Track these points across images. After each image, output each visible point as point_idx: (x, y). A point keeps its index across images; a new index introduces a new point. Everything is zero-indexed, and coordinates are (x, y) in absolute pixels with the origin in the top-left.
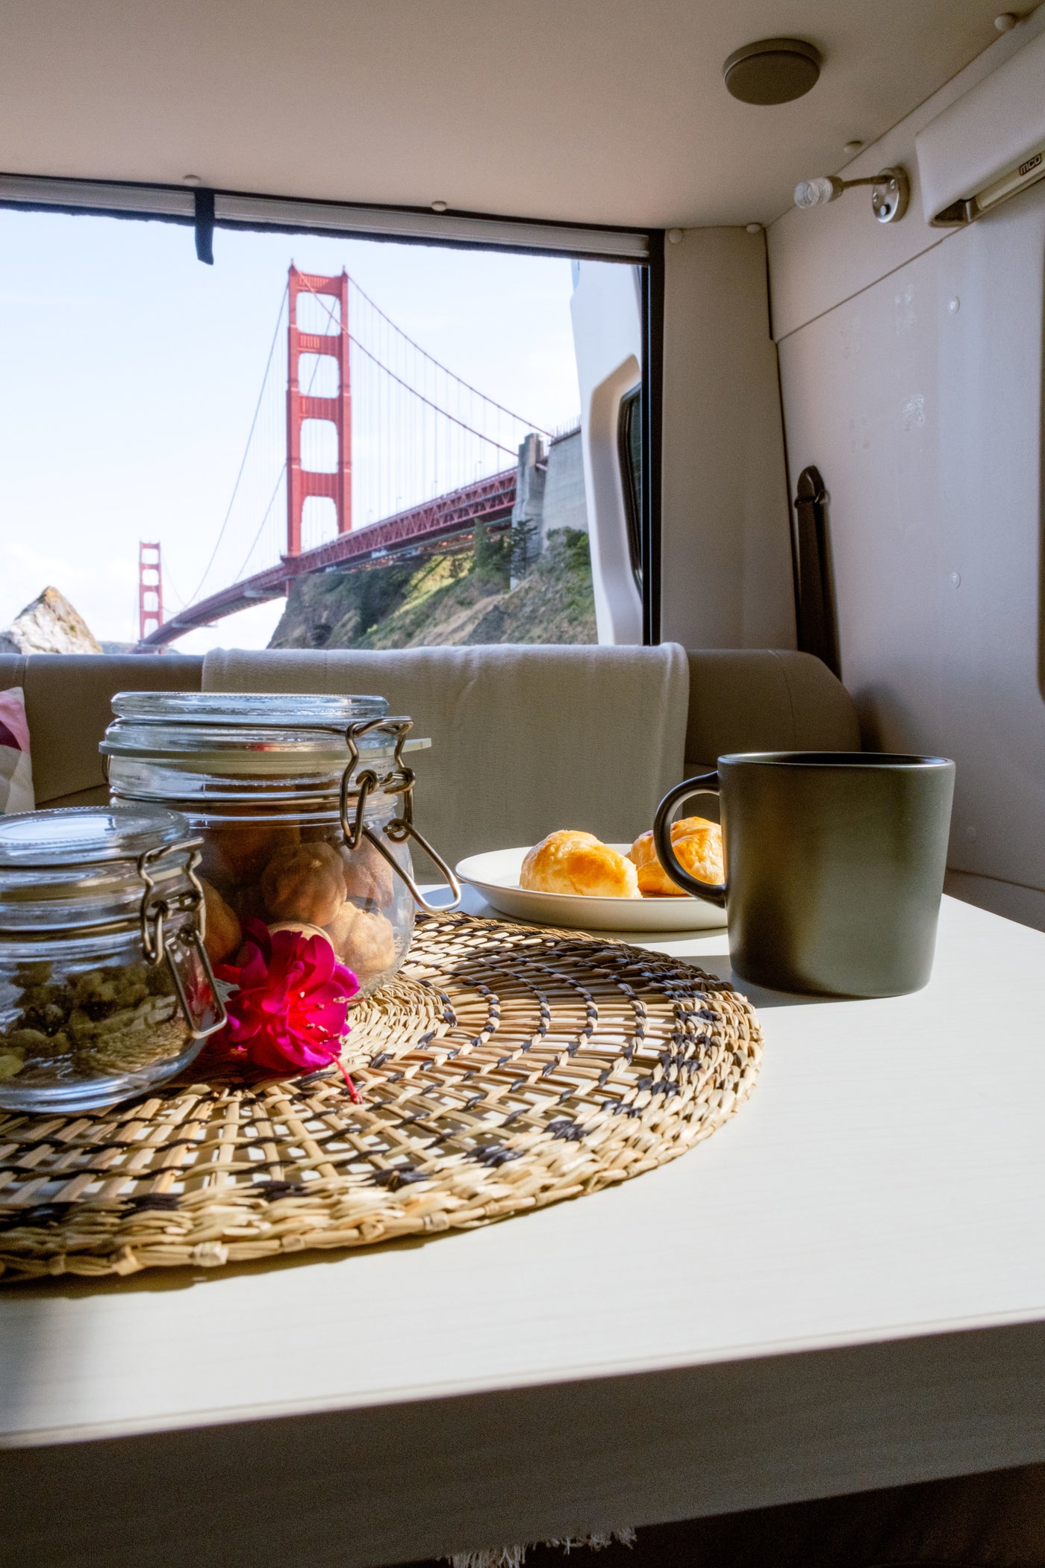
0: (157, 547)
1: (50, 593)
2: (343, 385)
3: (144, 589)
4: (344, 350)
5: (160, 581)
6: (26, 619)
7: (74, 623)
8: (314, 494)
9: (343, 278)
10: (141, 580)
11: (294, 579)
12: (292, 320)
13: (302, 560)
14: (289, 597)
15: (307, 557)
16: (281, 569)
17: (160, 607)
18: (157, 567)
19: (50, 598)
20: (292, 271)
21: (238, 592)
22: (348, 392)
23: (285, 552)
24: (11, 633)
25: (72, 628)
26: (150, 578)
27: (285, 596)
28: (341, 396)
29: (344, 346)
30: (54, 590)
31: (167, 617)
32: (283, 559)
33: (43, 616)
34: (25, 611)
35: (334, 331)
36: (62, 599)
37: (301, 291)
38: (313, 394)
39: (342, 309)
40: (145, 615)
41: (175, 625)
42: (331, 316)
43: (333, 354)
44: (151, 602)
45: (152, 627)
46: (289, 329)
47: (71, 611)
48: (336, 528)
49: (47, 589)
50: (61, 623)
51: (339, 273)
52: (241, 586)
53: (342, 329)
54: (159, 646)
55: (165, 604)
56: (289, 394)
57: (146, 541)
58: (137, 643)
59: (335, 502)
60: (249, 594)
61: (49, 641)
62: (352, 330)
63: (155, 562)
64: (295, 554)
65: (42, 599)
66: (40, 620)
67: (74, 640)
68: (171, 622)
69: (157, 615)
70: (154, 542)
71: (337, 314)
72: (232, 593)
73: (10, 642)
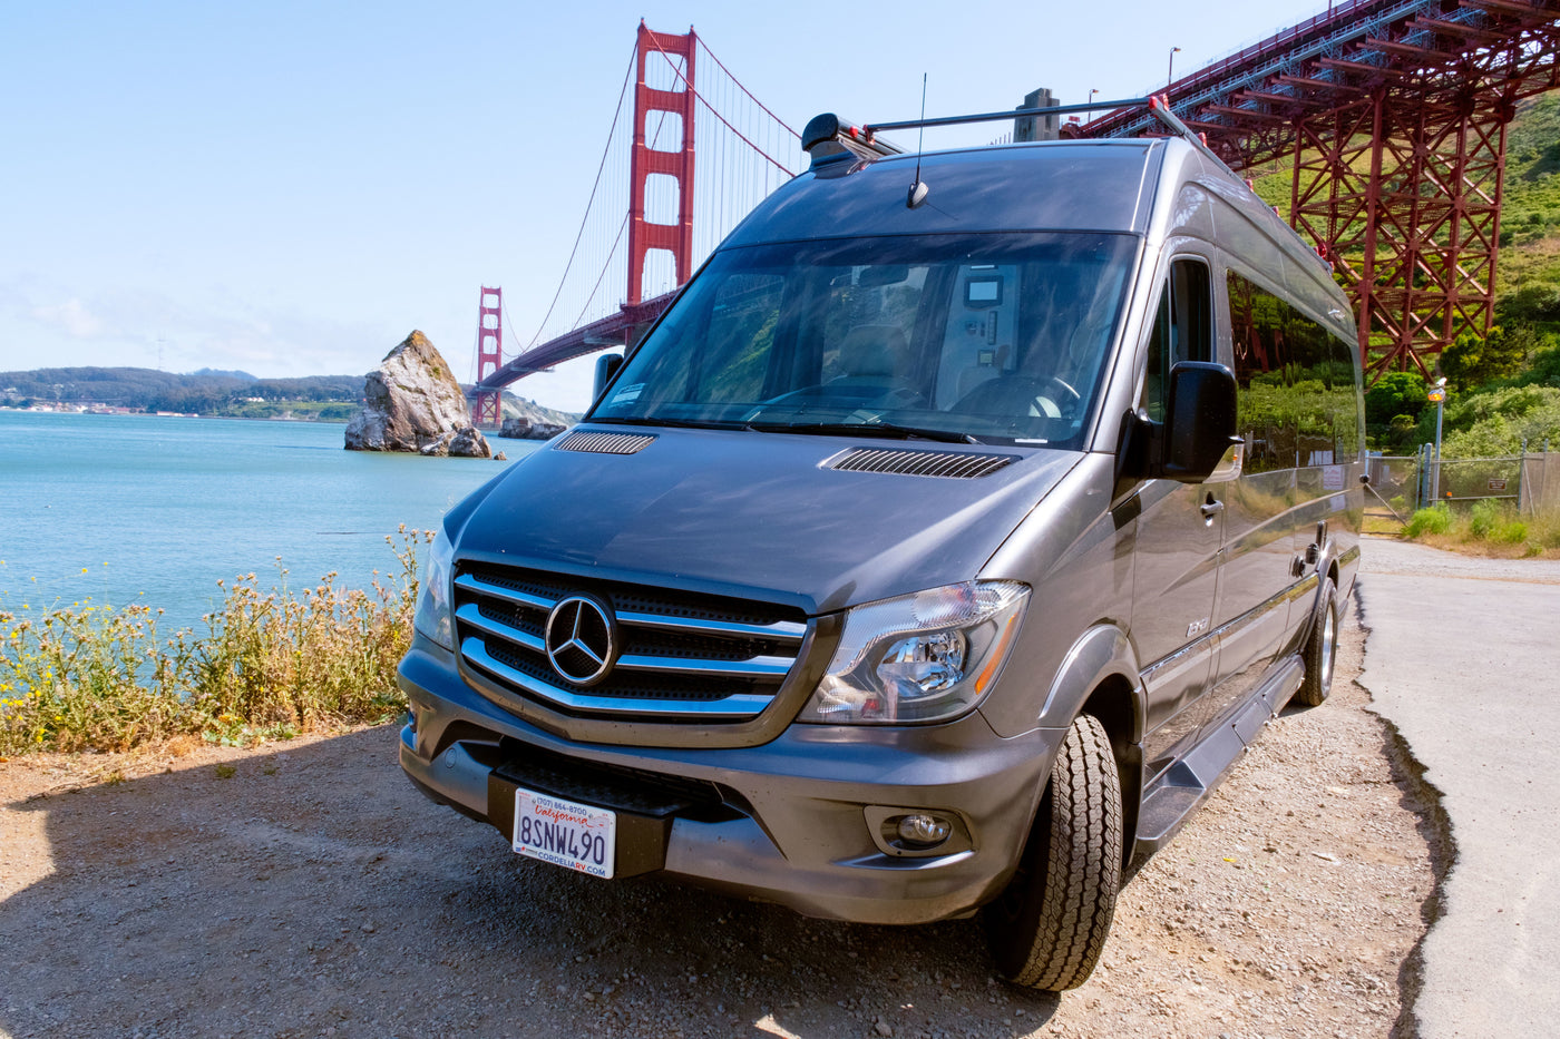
0: (498, 292)
1: (417, 337)
2: (688, 140)
3: (483, 332)
4: (690, 107)
5: (499, 325)
6: (394, 360)
7: (438, 366)
8: (656, 247)
9: (692, 36)
10: (481, 324)
11: (634, 328)
12: (641, 75)
13: (641, 309)
14: (627, 346)
15: (647, 307)
16: (620, 318)
17: (499, 350)
18: (497, 312)
19: (417, 341)
20: (642, 29)
21: (576, 338)
22: (692, 148)
23: (625, 301)
24: (379, 373)
25: (436, 370)
26: (490, 322)
27: (623, 343)
28: (685, 150)
29: (690, 102)
30: (420, 334)
31: (505, 361)
32: (622, 307)
33: (410, 358)
34: (392, 353)
35: (680, 88)
36: (427, 342)
37: (650, 50)
38: (657, 148)
39: (688, 67)
40: (483, 358)
41: (513, 369)
42: (678, 73)
43: (679, 112)
44: (490, 345)
45: (490, 369)
46: (637, 86)
47: (435, 354)
48: (675, 280)
49: (414, 332)
50: (426, 365)
51: (687, 32)
52: (581, 331)
53: (688, 86)
54: (497, 389)
55: (503, 347)
56: (635, 148)
57: (488, 287)
58: (474, 384)
59: (675, 254)
60: (588, 340)
61: (415, 383)
62: (698, 88)
63: (495, 306)
64: (634, 303)
65: (409, 342)
66: (407, 362)
67: (437, 381)
68: (509, 365)
69: (496, 358)
70: (495, 287)
71: (683, 71)
72: (571, 340)
73: (379, 381)
